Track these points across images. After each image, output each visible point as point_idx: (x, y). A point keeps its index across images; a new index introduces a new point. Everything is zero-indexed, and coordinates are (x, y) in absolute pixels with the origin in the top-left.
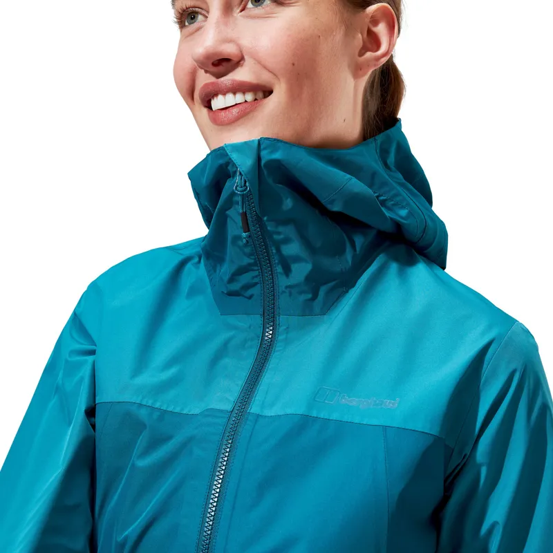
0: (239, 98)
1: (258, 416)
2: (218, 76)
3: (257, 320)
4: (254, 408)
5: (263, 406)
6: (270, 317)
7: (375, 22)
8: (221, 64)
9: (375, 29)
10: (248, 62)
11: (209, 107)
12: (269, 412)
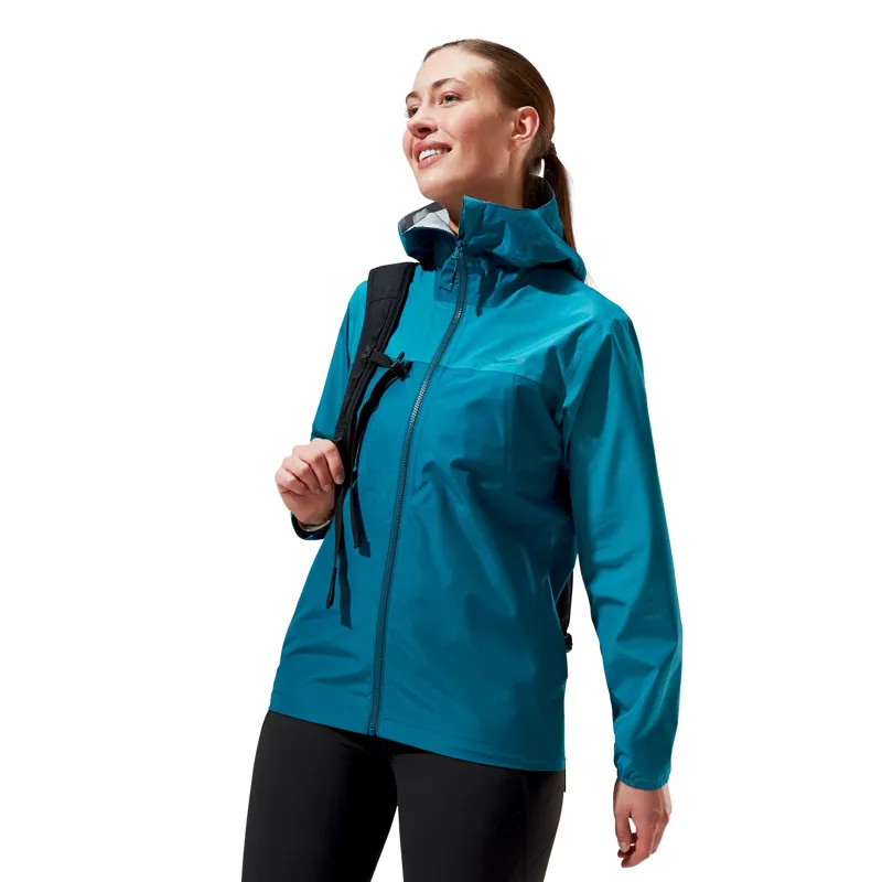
0: (433, 152)
1: (445, 368)
2: (422, 138)
3: (452, 306)
4: (443, 363)
5: (449, 362)
6: (461, 304)
7: (524, 116)
8: (424, 131)
9: (523, 121)
10: (440, 131)
11: (418, 159)
12: (454, 366)
